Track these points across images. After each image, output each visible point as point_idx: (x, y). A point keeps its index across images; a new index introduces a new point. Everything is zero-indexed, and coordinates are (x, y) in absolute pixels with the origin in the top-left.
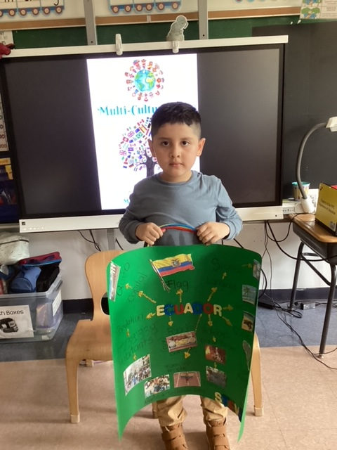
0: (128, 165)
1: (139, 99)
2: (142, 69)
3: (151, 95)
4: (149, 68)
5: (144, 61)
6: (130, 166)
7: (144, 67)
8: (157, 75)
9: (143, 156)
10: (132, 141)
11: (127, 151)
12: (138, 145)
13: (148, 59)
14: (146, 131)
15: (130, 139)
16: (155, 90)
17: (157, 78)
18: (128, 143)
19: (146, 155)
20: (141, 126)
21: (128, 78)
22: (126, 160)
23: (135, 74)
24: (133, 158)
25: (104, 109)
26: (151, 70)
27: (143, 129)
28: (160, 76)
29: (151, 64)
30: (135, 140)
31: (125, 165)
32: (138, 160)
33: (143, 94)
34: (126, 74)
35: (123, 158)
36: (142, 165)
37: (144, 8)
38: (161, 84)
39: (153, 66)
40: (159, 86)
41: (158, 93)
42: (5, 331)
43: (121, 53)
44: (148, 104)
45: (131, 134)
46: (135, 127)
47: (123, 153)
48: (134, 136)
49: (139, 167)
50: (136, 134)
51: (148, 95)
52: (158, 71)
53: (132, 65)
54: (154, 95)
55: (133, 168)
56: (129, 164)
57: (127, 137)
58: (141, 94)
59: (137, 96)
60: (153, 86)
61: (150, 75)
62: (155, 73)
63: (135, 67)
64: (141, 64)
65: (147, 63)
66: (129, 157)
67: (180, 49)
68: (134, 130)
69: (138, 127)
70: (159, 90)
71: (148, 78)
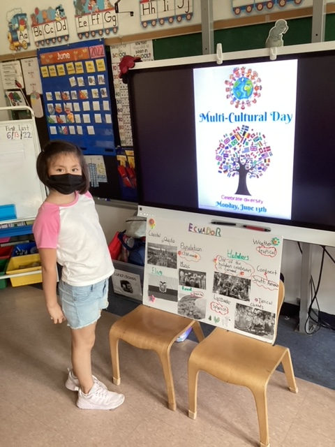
0: (222, 170)
1: (237, 107)
2: (241, 76)
3: (248, 103)
4: (248, 76)
5: (243, 68)
6: (225, 172)
7: (243, 75)
8: (255, 83)
9: (237, 163)
10: (227, 148)
11: (222, 156)
12: (233, 152)
13: (248, 66)
14: (241, 139)
15: (226, 145)
16: (252, 98)
17: (254, 86)
18: (224, 149)
19: (239, 162)
20: (236, 134)
21: (228, 86)
22: (222, 165)
23: (234, 82)
24: (227, 163)
25: (205, 116)
26: (250, 78)
27: (239, 137)
28: (259, 84)
29: (250, 71)
30: (231, 146)
31: (220, 170)
32: (232, 166)
33: (241, 102)
34: (226, 82)
35: (219, 163)
36: (235, 172)
37: (265, 7)
38: (259, 91)
39: (252, 74)
40: (256, 94)
41: (255, 101)
42: (125, 290)
43: (222, 62)
44: (244, 112)
45: (227, 141)
46: (231, 134)
47: (218, 158)
48: (230, 143)
49: (232, 173)
50: (231, 141)
51: (245, 102)
52: (256, 78)
53: (232, 73)
54: (252, 103)
55: (227, 174)
56: (224, 170)
57: (223, 143)
58: (239, 102)
59: (235, 104)
60: (251, 95)
61: (249, 83)
62: (253, 81)
63: (235, 75)
64: (240, 71)
65: (246, 71)
66: (224, 162)
67: (277, 56)
68: (230, 137)
69: (234, 134)
70: (256, 98)
71: (246, 86)
